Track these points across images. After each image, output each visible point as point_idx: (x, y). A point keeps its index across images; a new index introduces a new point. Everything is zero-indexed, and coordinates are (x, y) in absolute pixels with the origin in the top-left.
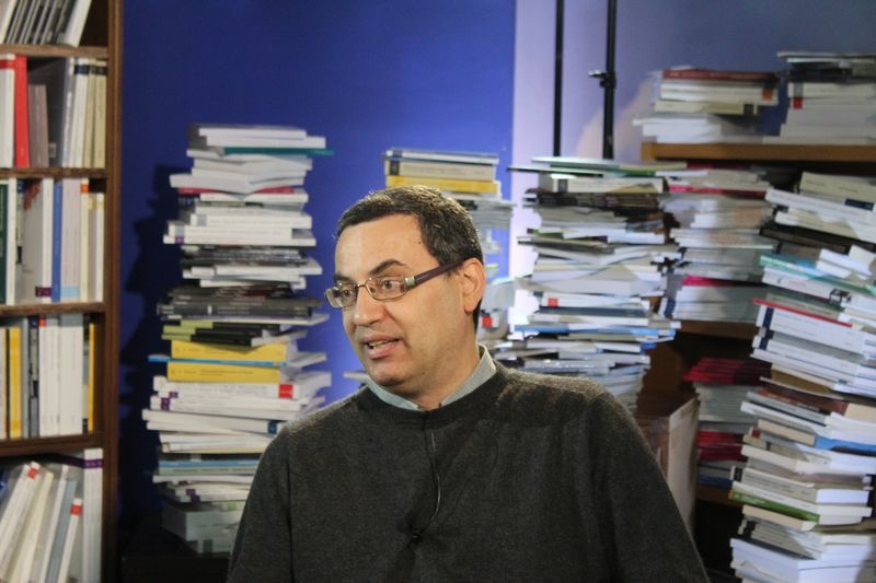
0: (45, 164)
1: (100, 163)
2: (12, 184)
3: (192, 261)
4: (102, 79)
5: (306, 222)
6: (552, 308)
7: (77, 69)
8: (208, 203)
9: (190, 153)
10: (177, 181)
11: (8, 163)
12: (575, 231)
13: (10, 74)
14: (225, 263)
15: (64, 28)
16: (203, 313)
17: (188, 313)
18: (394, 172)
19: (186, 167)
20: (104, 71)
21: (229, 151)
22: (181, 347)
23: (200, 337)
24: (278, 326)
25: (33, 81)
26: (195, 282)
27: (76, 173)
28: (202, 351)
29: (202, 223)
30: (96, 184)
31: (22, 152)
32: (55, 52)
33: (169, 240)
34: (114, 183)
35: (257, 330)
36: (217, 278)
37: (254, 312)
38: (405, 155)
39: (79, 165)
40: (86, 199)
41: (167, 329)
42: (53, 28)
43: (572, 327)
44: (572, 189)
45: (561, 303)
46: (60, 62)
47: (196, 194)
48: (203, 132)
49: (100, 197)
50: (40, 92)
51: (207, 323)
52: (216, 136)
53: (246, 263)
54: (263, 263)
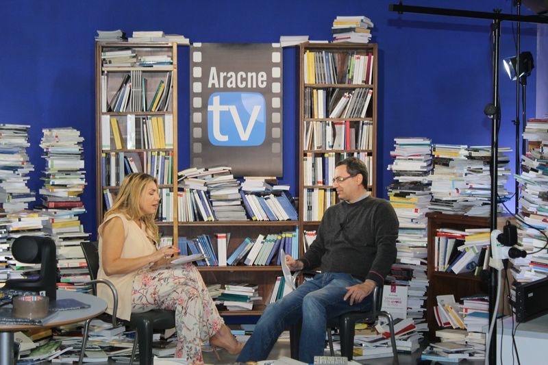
0: (354, 148)
1: (370, 148)
2: (345, 154)
3: (395, 175)
4: (371, 126)
5: (425, 164)
6: (471, 188)
7: (363, 124)
8: (399, 159)
9: (395, 145)
10: (392, 153)
11: (343, 149)
12: (473, 167)
13: (343, 126)
14: (403, 175)
15: (361, 114)
16: (397, 189)
17: (393, 188)
18: (434, 151)
19: (394, 149)
20: (372, 124)
21: (401, 145)
22: (392, 198)
23: (396, 195)
24: (415, 193)
25: (351, 127)
26: (398, 180)
27: (363, 151)
28: (397, 199)
29: (396, 164)
30: (370, 154)
31: (348, 146)
32: (357, 120)
33: (388, 169)
34: (375, 154)
35: (409, 194)
36: (402, 179)
37: (410, 189)
38: (437, 146)
39: (364, 149)
40: (367, 158)
41: (388, 193)
42: (358, 113)
43: (473, 193)
44: (473, 155)
45: (473, 187)
46: (359, 122)
47: (395, 157)
48: (395, 140)
49: (371, 157)
50: (353, 130)
51: (398, 192)
52: (398, 141)
53: (409, 175)
54: (413, 176)
